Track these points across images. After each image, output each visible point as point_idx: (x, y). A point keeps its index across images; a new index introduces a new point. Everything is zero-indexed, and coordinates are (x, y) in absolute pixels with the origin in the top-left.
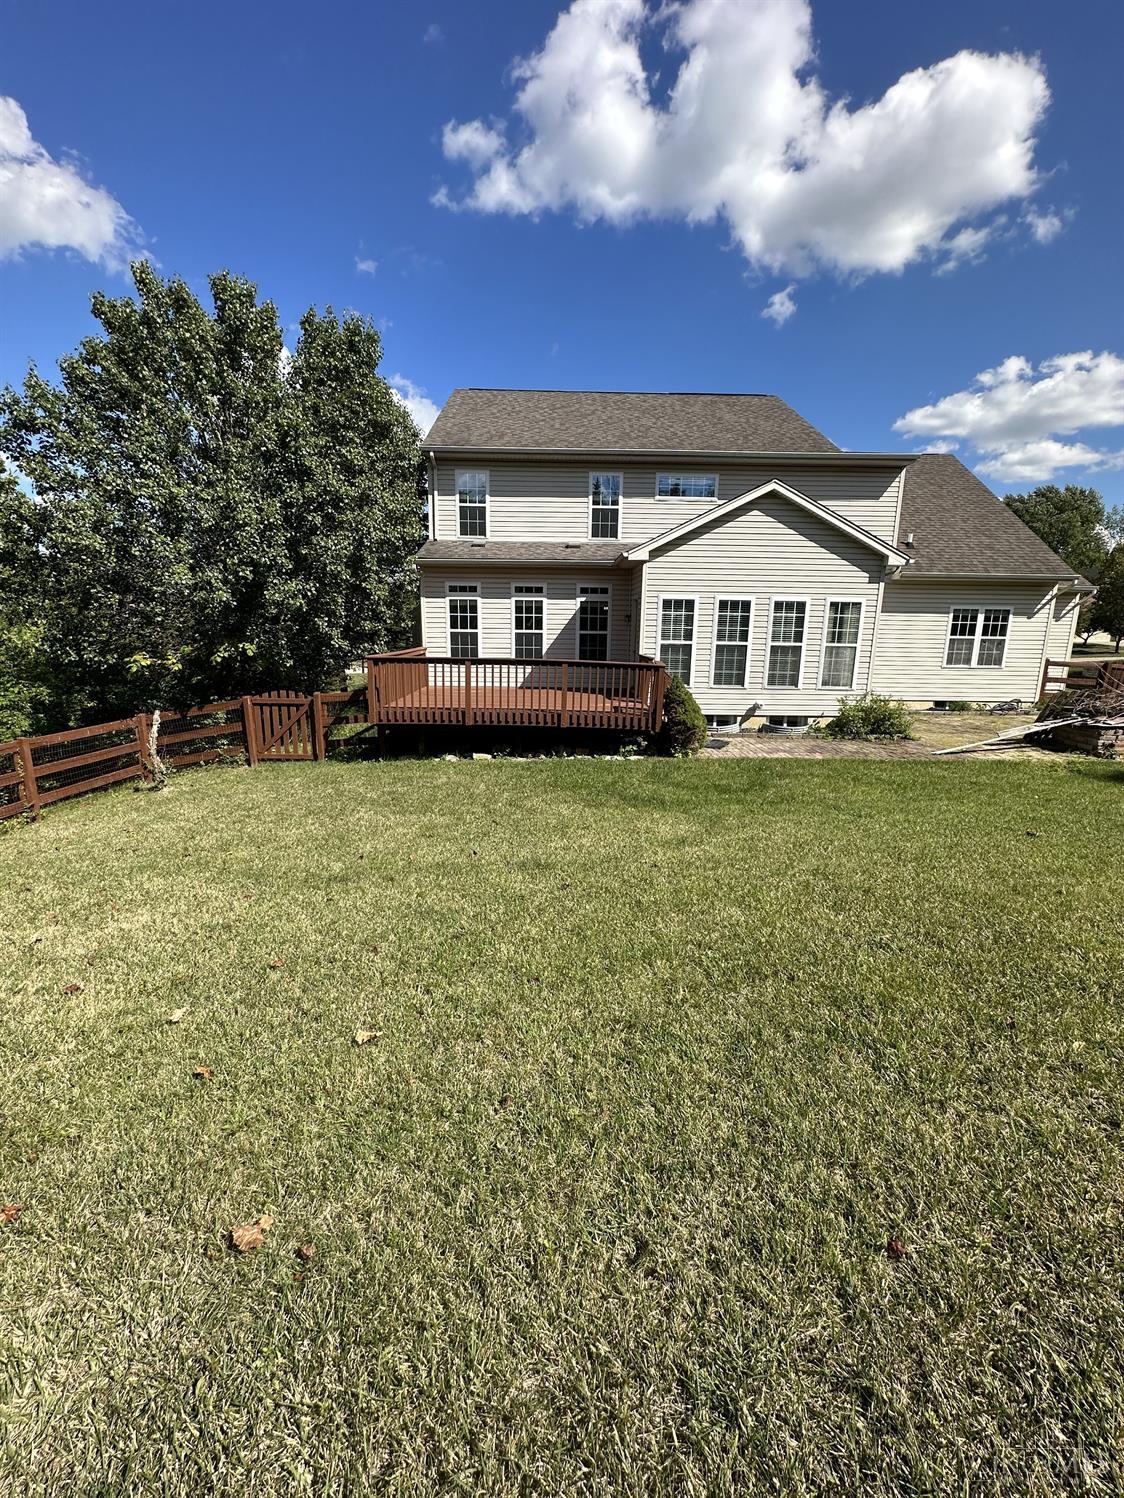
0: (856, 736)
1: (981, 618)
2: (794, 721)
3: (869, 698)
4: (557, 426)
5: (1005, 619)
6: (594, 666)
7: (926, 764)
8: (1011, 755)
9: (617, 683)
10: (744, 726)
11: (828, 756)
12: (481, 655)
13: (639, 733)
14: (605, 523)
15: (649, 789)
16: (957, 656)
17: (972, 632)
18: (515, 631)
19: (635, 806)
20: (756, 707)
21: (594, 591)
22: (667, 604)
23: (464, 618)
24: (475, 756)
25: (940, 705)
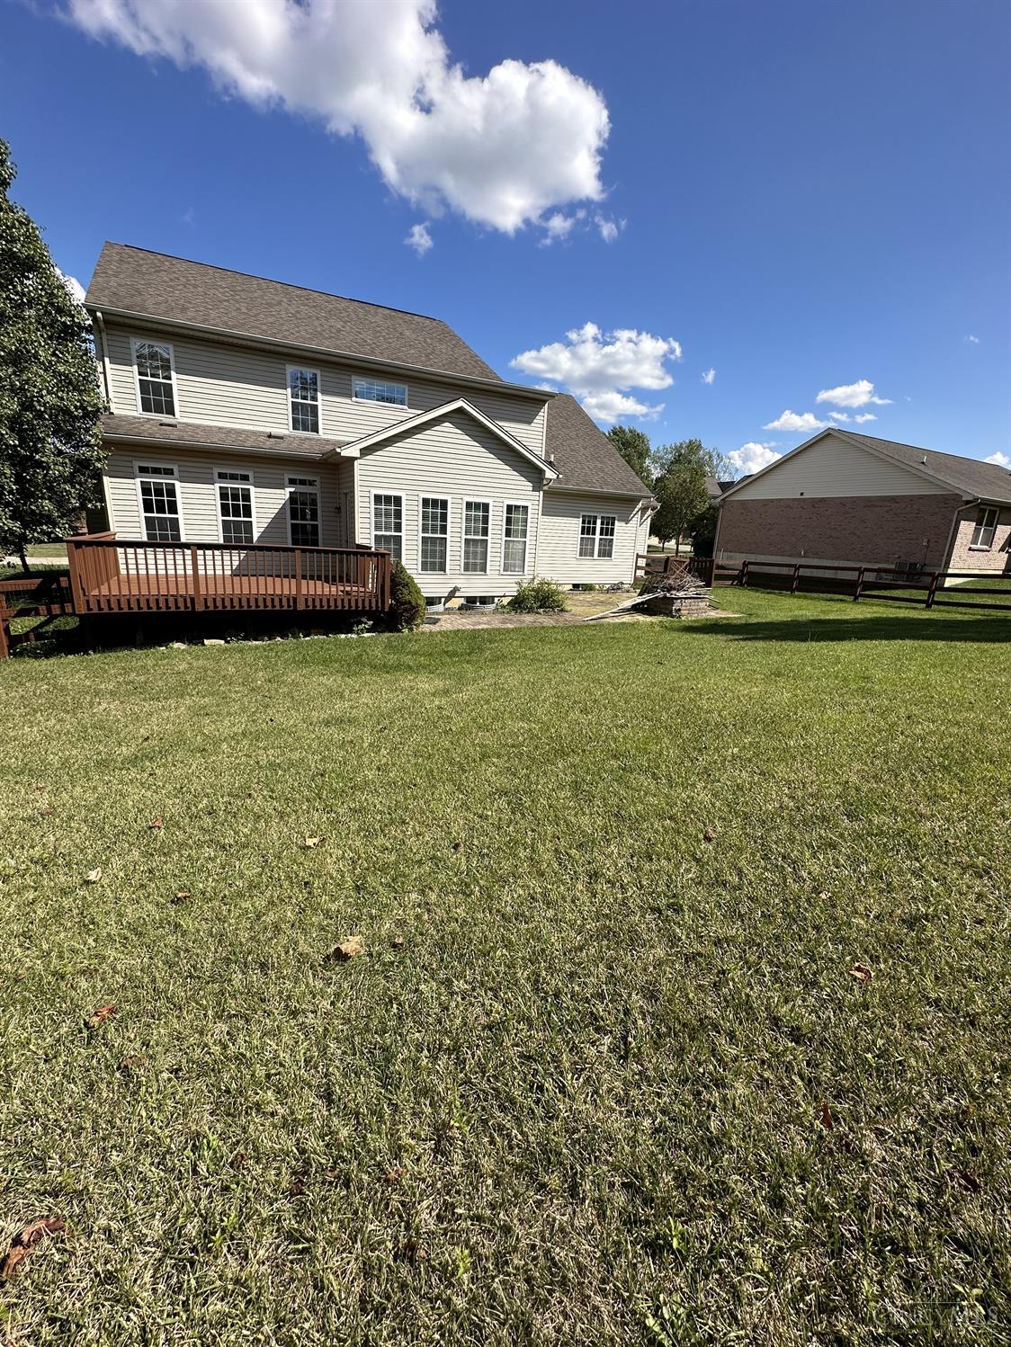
0: (530, 610)
1: (599, 521)
2: (485, 600)
3: (536, 582)
4: (244, 310)
5: (613, 524)
6: (311, 551)
7: (581, 627)
8: (627, 619)
9: (334, 571)
10: (447, 606)
11: (517, 625)
12: (183, 539)
13: (364, 613)
14: (305, 418)
15: (392, 659)
16: (585, 551)
17: (594, 534)
18: (221, 518)
19: (388, 672)
20: (456, 589)
21: (302, 482)
22: (378, 499)
23: (159, 502)
24: (206, 642)
25: (576, 586)
